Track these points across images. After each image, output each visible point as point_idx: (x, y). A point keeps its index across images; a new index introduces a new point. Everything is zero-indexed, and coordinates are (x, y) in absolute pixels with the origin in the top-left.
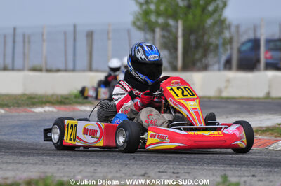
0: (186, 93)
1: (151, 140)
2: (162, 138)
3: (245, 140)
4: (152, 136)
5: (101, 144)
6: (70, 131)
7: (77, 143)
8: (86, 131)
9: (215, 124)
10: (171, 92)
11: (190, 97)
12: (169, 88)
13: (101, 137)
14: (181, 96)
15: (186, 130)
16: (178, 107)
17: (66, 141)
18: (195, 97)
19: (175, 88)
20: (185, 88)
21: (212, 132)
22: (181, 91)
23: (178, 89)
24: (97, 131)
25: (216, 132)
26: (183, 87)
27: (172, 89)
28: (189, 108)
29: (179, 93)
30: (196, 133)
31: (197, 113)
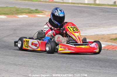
0: (74, 29)
1: (60, 49)
2: (65, 48)
3: (98, 49)
4: (61, 47)
5: (39, 49)
6: (26, 43)
7: (29, 48)
8: (32, 44)
9: (86, 42)
10: (68, 29)
11: (76, 31)
12: (67, 27)
13: (39, 46)
14: (72, 31)
15: (74, 45)
16: (71, 35)
17: (24, 47)
18: (78, 31)
19: (70, 27)
20: (74, 27)
21: (85, 46)
22: (72, 28)
23: (71, 27)
24: (37, 44)
25: (87, 46)
26: (73, 27)
27: (68, 28)
28: (76, 36)
29: (72, 29)
30: (79, 46)
31: (79, 38)
